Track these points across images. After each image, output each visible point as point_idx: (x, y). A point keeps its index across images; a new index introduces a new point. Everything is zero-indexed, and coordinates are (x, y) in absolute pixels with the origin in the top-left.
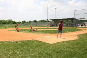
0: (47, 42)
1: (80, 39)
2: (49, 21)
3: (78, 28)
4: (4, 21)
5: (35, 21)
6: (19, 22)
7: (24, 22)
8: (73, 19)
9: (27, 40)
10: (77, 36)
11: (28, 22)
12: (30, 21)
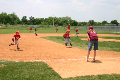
4: (56, 19)
6: (82, 23)
12: (105, 23)
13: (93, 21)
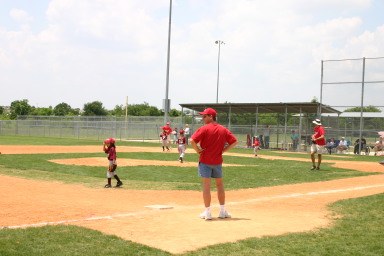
0: (151, 244)
1: (344, 226)
2: (175, 114)
3: (339, 164)
5: (94, 110)
7: (21, 110)
8: (312, 108)
9: (24, 226)
10: (331, 206)
11: (47, 112)
12: (63, 110)
13: (24, 103)
